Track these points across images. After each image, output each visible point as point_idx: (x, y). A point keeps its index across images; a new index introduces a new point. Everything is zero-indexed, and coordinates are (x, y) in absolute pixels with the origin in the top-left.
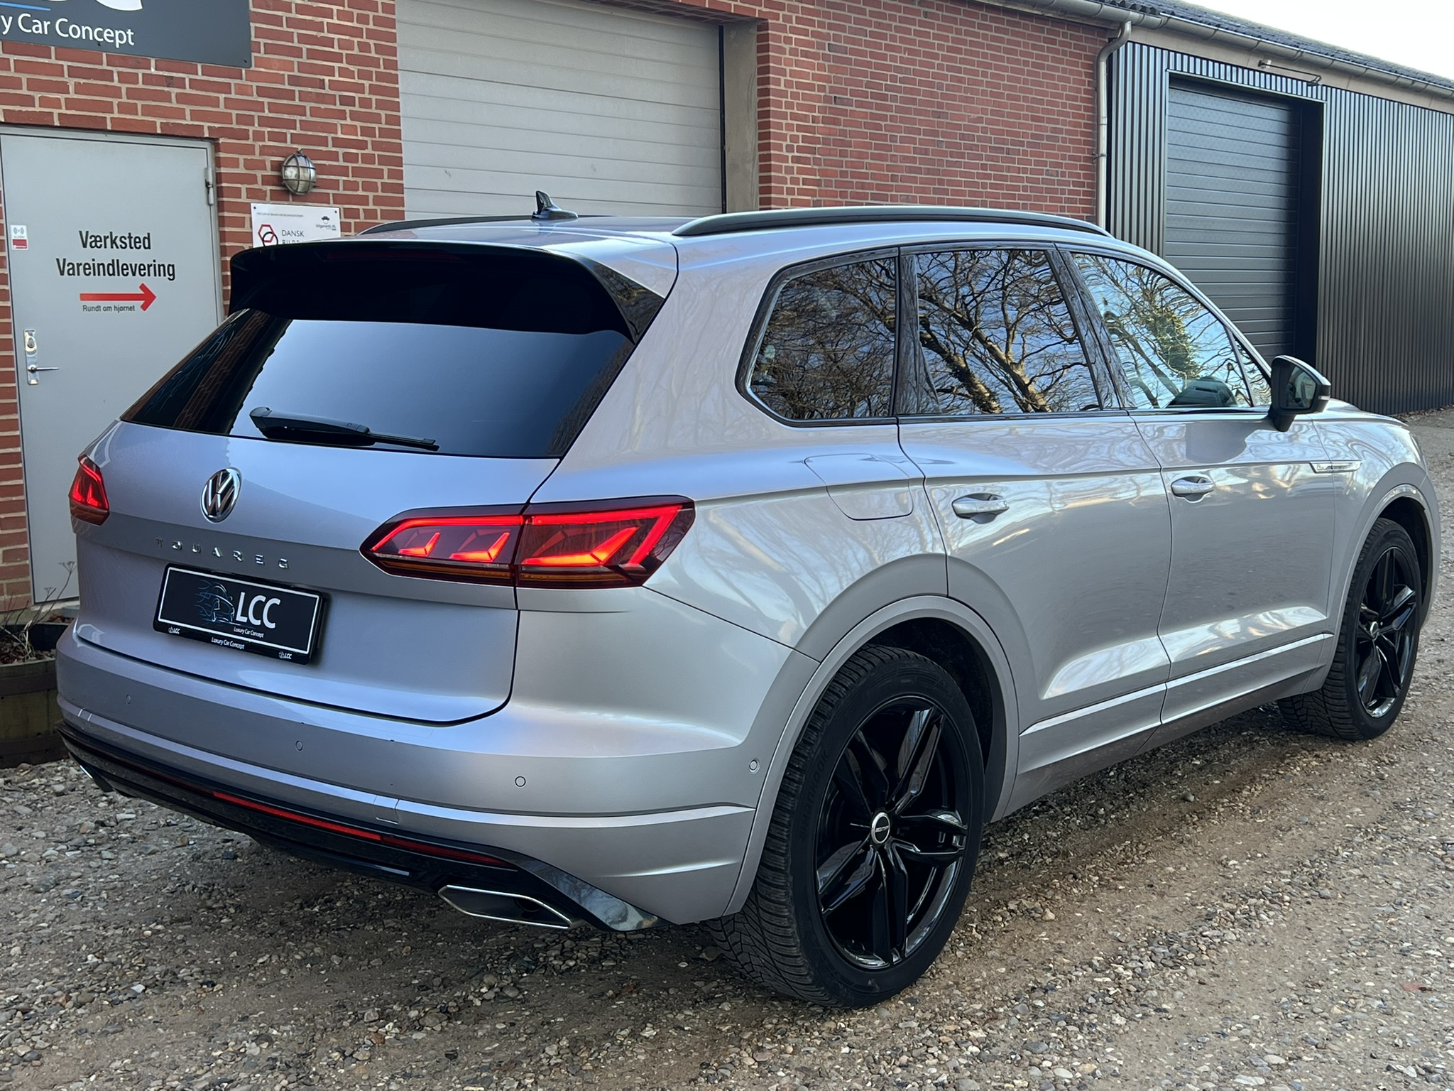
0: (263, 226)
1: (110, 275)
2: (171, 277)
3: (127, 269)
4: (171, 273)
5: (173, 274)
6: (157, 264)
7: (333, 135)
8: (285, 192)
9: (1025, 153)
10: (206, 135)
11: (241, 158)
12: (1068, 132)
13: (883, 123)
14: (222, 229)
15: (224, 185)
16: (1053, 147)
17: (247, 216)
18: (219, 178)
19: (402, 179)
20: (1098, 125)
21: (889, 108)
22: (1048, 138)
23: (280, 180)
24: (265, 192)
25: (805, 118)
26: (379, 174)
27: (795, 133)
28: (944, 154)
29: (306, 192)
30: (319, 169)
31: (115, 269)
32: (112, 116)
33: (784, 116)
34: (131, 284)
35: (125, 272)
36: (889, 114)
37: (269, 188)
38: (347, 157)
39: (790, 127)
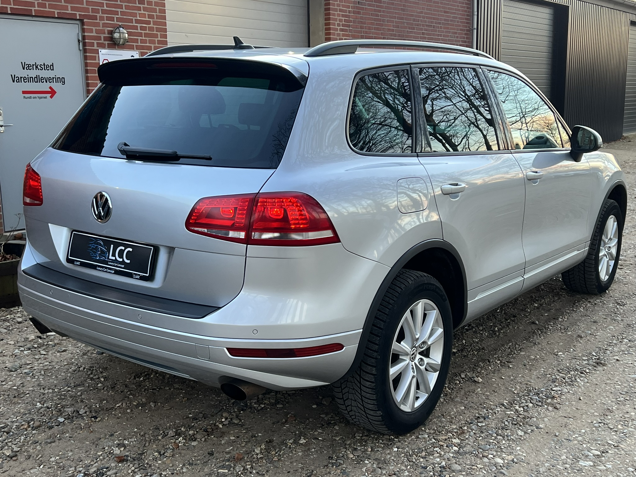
0: (104, 60)
1: (35, 82)
2: (63, 83)
3: (43, 79)
4: (63, 81)
5: (64, 82)
6: (57, 77)
7: (135, 18)
8: (114, 44)
9: (441, 28)
10: (78, 18)
11: (94, 28)
12: (460, 18)
13: (379, 14)
14: (86, 61)
15: (86, 41)
16: (453, 25)
17: (97, 55)
18: (84, 37)
19: (167, 39)
20: (473, 15)
21: (382, 7)
22: (451, 21)
23: (112, 39)
24: (105, 44)
25: (345, 11)
26: (156, 36)
27: (341, 18)
28: (406, 28)
29: (123, 44)
30: (129, 34)
31: (38, 79)
32: (35, 9)
33: (336, 10)
34: (45, 86)
35: (42, 81)
36: (382, 9)
37: (107, 42)
38: (142, 28)
39: (339, 15)
